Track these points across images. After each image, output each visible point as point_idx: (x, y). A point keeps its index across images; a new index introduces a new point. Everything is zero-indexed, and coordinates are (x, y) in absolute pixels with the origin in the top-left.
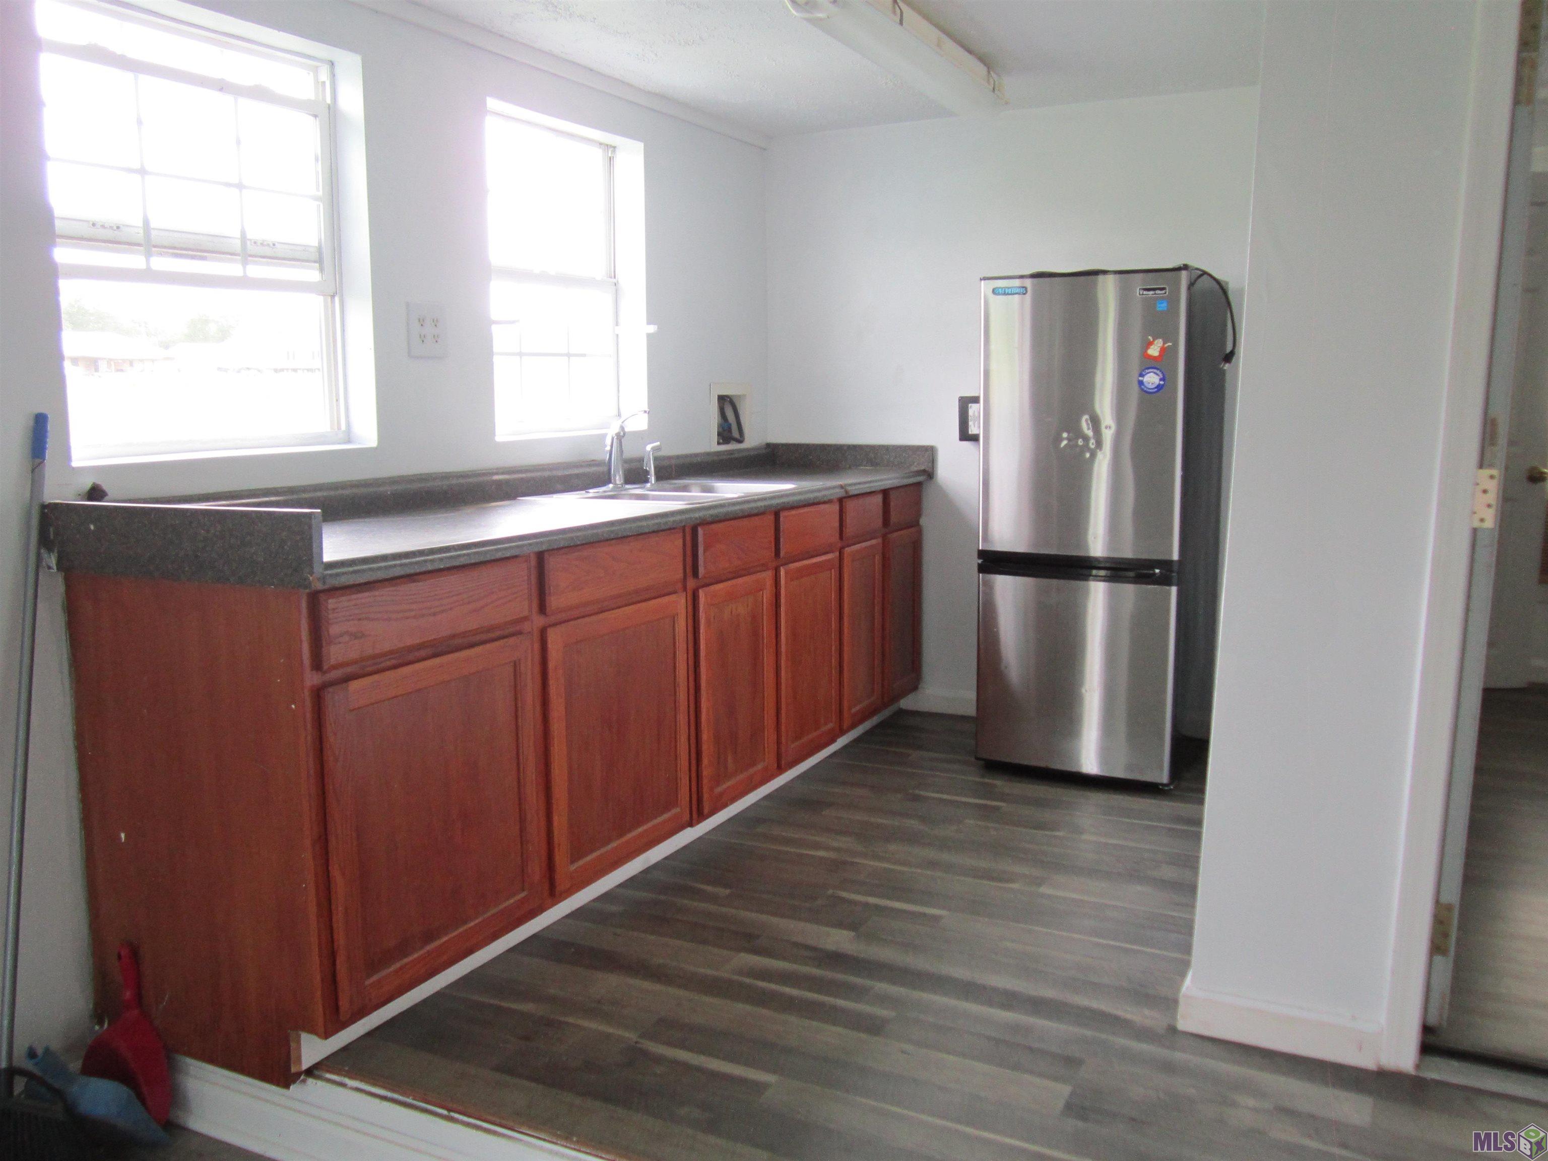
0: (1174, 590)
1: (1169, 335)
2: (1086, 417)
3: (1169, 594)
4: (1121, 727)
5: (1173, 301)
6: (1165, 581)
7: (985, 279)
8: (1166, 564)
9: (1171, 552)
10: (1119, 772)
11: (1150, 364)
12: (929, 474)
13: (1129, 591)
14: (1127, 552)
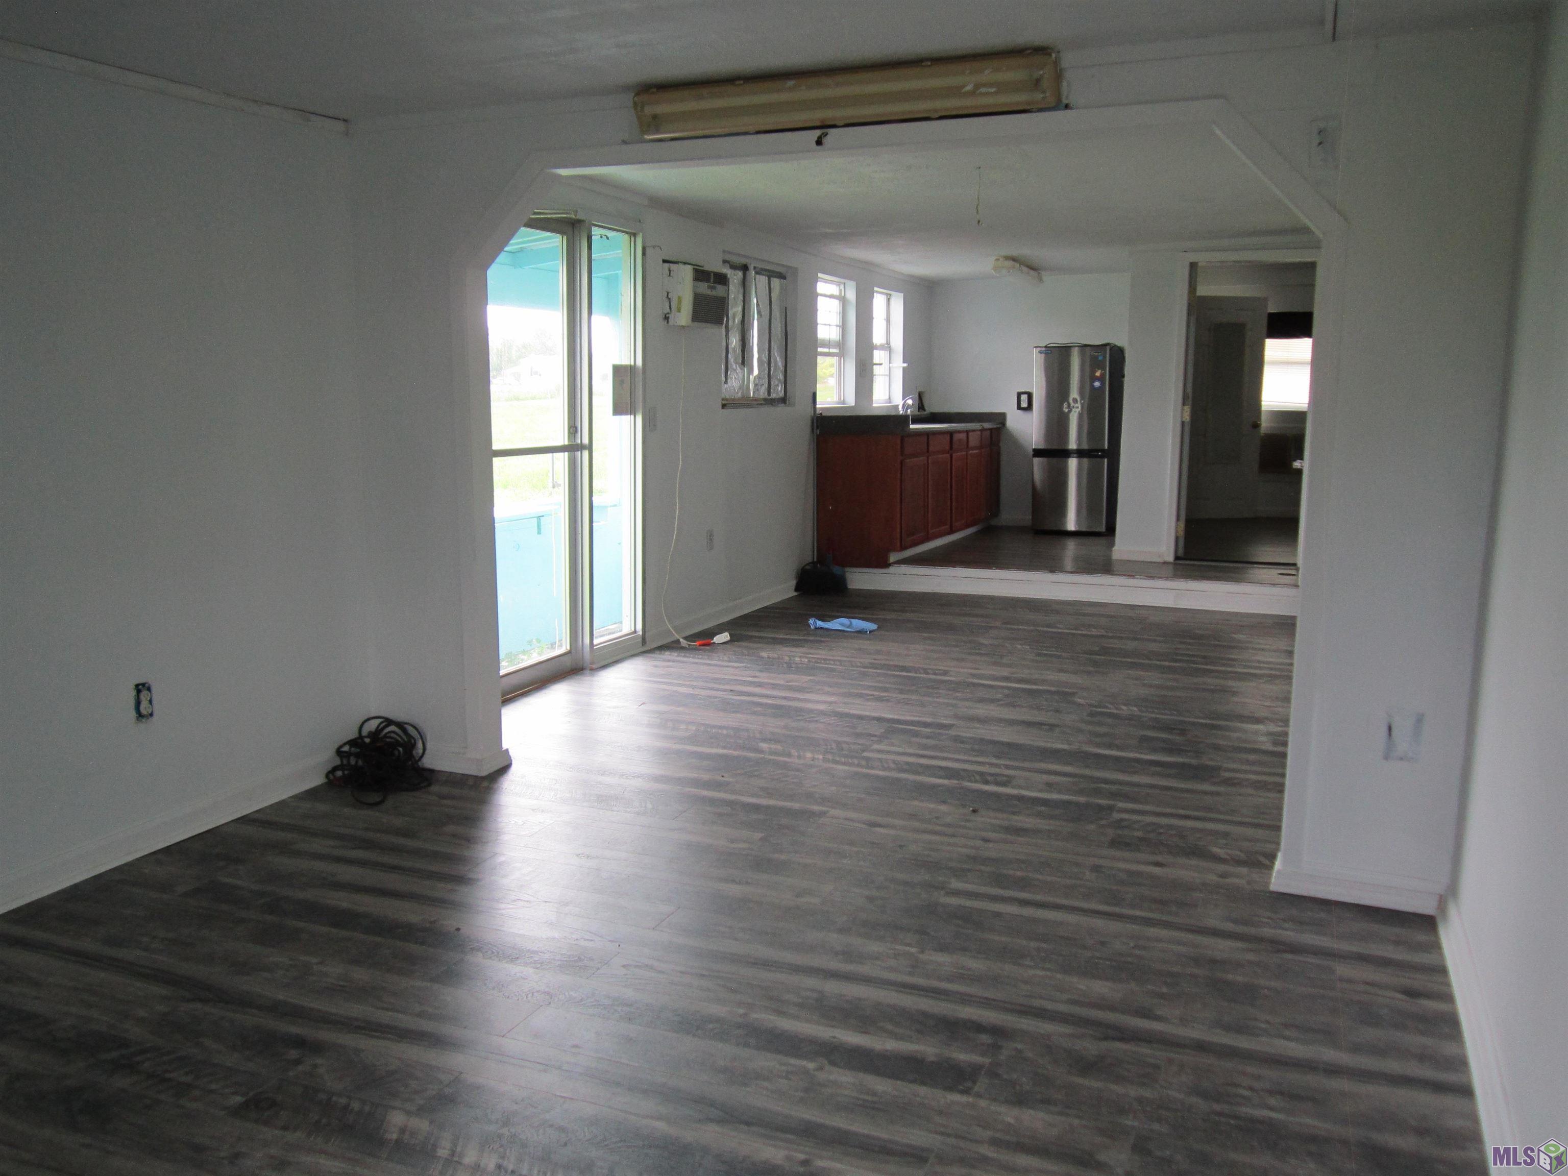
0: (1106, 460)
1: (1103, 369)
2: (1066, 403)
3: (1104, 462)
4: (1084, 512)
5: (1105, 357)
6: (1102, 457)
7: (1035, 347)
8: (1103, 451)
9: (1104, 445)
10: (1084, 529)
11: (1098, 379)
12: (1003, 424)
13: (1085, 461)
14: (1085, 446)
